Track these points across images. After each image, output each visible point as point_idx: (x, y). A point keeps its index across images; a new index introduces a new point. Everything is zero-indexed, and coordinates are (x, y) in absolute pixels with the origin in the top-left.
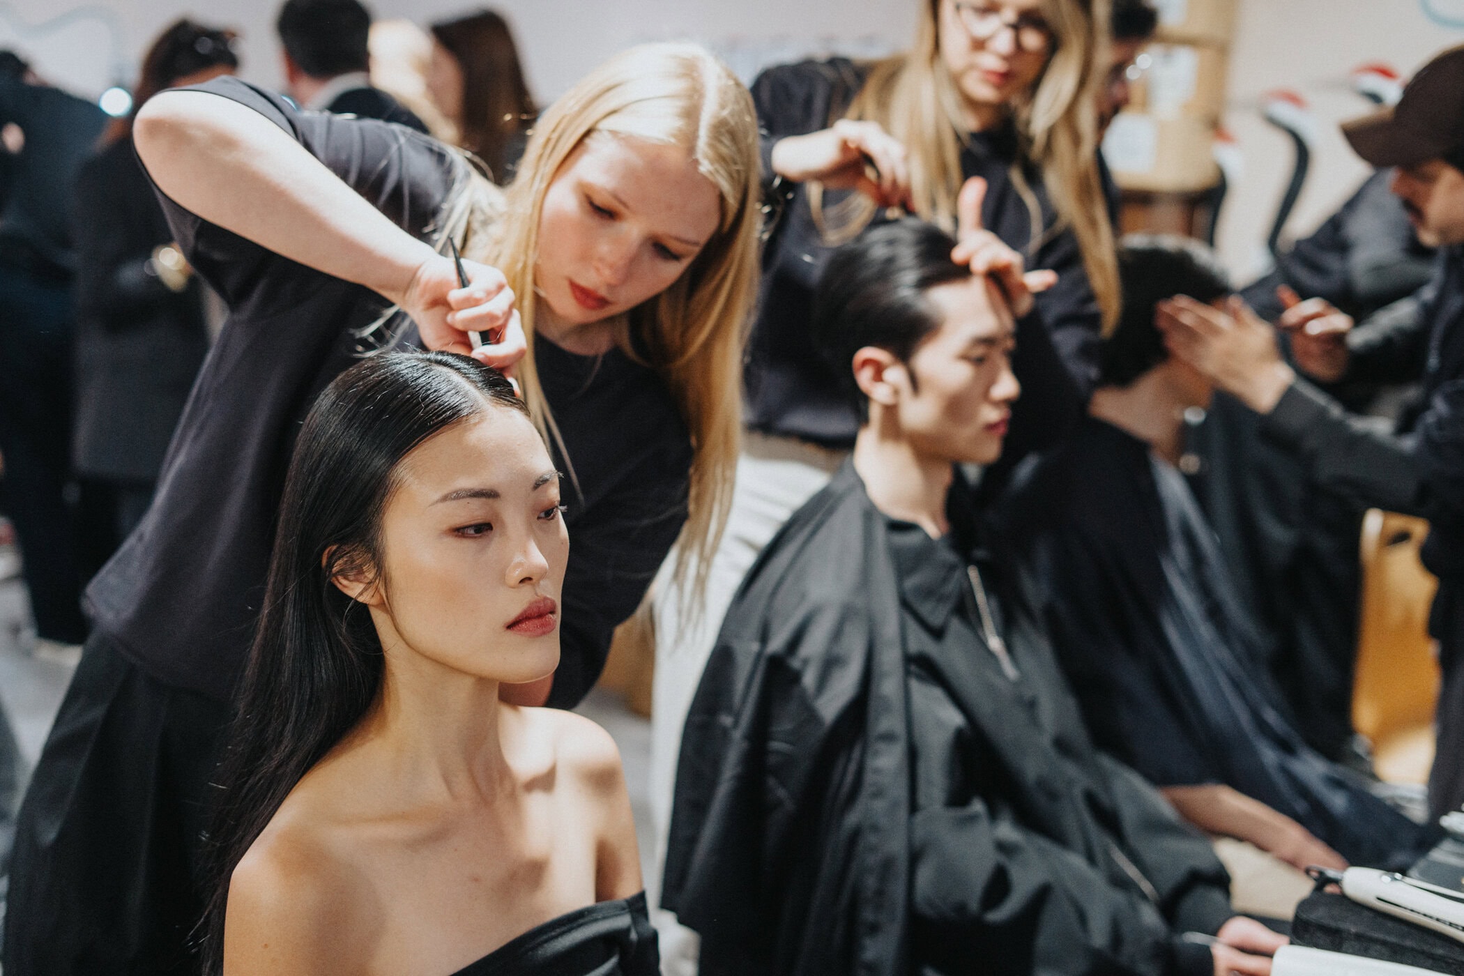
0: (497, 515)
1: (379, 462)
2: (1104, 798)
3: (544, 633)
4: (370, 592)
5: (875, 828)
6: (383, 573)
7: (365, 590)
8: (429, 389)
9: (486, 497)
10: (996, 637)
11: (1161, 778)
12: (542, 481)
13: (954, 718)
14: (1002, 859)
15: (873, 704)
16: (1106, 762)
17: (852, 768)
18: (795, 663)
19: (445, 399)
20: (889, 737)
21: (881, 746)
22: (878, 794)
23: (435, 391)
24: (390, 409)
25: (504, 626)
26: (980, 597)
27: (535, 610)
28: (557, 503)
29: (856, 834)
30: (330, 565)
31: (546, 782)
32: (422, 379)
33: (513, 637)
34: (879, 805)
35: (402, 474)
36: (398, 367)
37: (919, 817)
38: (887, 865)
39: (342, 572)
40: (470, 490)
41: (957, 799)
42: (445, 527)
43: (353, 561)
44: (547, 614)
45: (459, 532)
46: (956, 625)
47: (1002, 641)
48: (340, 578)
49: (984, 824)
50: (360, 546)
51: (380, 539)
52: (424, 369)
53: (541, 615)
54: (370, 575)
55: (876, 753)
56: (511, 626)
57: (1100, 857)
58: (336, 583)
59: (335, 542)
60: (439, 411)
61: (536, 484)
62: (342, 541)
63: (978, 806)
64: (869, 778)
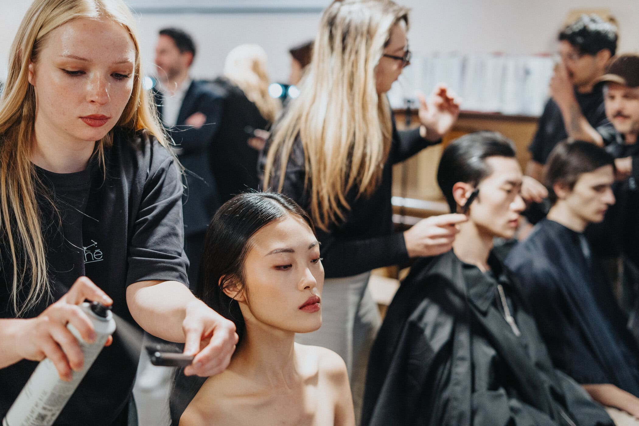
0: (294, 261)
1: (241, 239)
2: (558, 389)
3: (315, 311)
4: (240, 295)
5: (456, 399)
6: (245, 286)
7: (237, 294)
8: (263, 207)
9: (289, 252)
10: (510, 317)
11: (583, 380)
12: (312, 245)
13: (491, 352)
14: (513, 415)
15: (456, 344)
16: (559, 374)
17: (446, 372)
18: (422, 325)
19: (270, 210)
20: (462, 359)
21: (459, 362)
22: (457, 384)
23: (265, 208)
24: (246, 216)
25: (298, 308)
26: (503, 299)
27: (311, 300)
28: (319, 257)
29: (448, 401)
30: (222, 284)
31: (313, 380)
32: (259, 204)
33: (302, 313)
34: (458, 389)
35: (252, 243)
36: (249, 199)
37: (476, 395)
38: (461, 416)
39: (227, 287)
40: (282, 249)
41: (493, 387)
42: (272, 265)
43: (232, 282)
44: (316, 303)
45: (278, 268)
46: (492, 310)
47: (513, 319)
48: (226, 289)
49: (505, 398)
50: (235, 275)
51: (244, 272)
52: (260, 199)
53: (314, 303)
54: (239, 287)
55: (457, 366)
56: (301, 308)
57: (555, 414)
58: (224, 291)
59: (224, 273)
60: (267, 216)
61: (310, 247)
62: (228, 273)
63: (502, 391)
64: (454, 377)
